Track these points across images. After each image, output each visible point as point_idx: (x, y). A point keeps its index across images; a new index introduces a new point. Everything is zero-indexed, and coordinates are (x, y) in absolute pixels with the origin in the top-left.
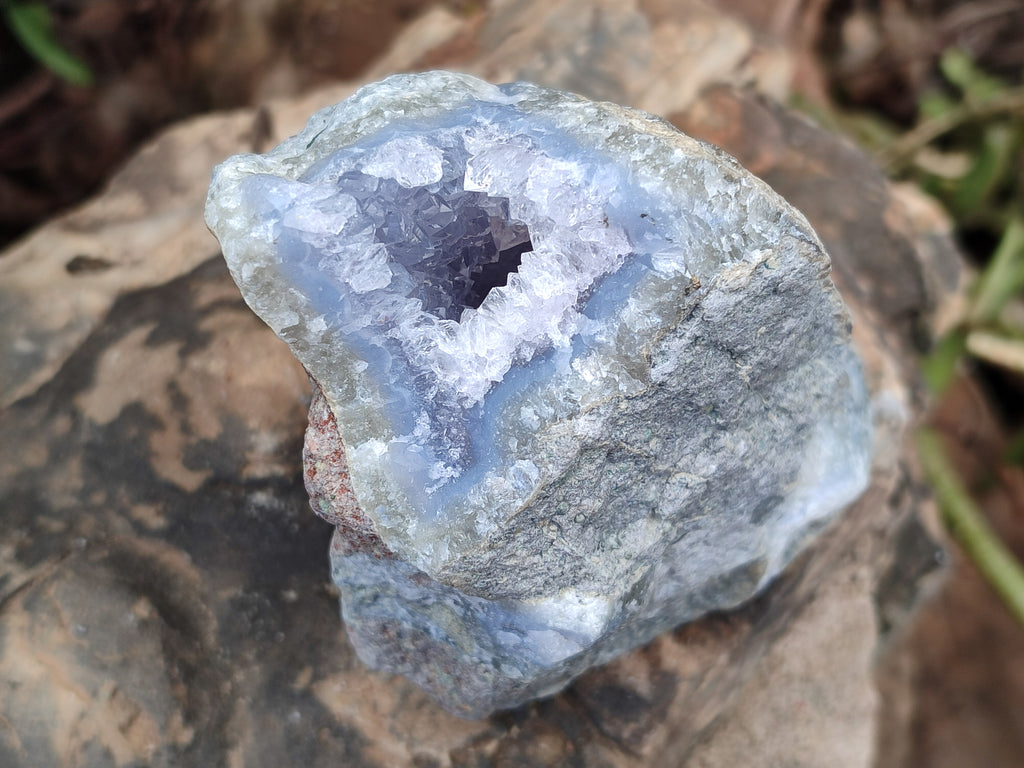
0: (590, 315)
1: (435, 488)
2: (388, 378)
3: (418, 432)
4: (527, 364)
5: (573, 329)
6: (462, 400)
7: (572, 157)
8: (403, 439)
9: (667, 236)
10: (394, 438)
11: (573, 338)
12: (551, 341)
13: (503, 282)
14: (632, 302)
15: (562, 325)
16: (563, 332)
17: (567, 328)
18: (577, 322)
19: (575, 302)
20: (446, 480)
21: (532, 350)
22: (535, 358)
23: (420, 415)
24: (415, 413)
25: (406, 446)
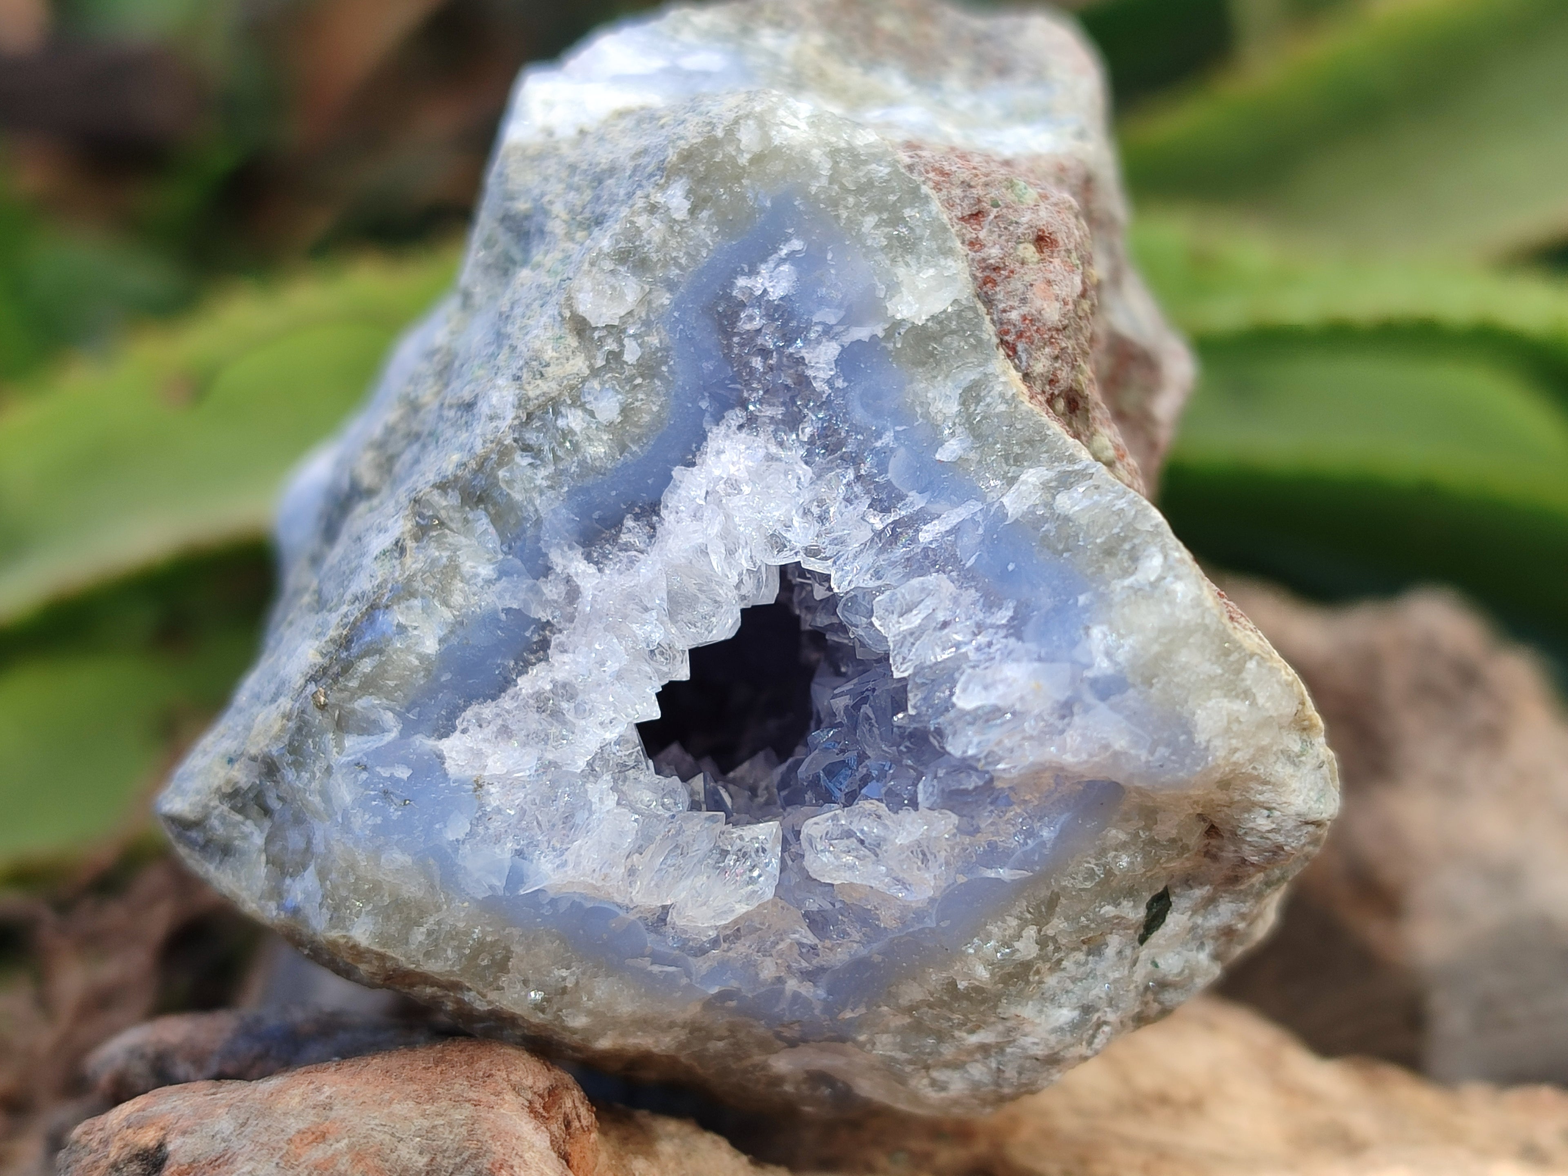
0: (519, 617)
1: (784, 251)
2: (896, 438)
3: (830, 350)
4: (629, 510)
5: (552, 590)
6: (751, 423)
7: (563, 907)
8: (862, 333)
9: (364, 776)
10: (881, 334)
11: (547, 570)
12: (588, 558)
13: (698, 656)
14: (431, 646)
15: (573, 593)
16: (568, 580)
17: (563, 588)
18: (546, 604)
19: (555, 640)
20: (763, 269)
21: (624, 538)
22: (617, 524)
23: (830, 382)
24: (840, 384)
25: (850, 319)
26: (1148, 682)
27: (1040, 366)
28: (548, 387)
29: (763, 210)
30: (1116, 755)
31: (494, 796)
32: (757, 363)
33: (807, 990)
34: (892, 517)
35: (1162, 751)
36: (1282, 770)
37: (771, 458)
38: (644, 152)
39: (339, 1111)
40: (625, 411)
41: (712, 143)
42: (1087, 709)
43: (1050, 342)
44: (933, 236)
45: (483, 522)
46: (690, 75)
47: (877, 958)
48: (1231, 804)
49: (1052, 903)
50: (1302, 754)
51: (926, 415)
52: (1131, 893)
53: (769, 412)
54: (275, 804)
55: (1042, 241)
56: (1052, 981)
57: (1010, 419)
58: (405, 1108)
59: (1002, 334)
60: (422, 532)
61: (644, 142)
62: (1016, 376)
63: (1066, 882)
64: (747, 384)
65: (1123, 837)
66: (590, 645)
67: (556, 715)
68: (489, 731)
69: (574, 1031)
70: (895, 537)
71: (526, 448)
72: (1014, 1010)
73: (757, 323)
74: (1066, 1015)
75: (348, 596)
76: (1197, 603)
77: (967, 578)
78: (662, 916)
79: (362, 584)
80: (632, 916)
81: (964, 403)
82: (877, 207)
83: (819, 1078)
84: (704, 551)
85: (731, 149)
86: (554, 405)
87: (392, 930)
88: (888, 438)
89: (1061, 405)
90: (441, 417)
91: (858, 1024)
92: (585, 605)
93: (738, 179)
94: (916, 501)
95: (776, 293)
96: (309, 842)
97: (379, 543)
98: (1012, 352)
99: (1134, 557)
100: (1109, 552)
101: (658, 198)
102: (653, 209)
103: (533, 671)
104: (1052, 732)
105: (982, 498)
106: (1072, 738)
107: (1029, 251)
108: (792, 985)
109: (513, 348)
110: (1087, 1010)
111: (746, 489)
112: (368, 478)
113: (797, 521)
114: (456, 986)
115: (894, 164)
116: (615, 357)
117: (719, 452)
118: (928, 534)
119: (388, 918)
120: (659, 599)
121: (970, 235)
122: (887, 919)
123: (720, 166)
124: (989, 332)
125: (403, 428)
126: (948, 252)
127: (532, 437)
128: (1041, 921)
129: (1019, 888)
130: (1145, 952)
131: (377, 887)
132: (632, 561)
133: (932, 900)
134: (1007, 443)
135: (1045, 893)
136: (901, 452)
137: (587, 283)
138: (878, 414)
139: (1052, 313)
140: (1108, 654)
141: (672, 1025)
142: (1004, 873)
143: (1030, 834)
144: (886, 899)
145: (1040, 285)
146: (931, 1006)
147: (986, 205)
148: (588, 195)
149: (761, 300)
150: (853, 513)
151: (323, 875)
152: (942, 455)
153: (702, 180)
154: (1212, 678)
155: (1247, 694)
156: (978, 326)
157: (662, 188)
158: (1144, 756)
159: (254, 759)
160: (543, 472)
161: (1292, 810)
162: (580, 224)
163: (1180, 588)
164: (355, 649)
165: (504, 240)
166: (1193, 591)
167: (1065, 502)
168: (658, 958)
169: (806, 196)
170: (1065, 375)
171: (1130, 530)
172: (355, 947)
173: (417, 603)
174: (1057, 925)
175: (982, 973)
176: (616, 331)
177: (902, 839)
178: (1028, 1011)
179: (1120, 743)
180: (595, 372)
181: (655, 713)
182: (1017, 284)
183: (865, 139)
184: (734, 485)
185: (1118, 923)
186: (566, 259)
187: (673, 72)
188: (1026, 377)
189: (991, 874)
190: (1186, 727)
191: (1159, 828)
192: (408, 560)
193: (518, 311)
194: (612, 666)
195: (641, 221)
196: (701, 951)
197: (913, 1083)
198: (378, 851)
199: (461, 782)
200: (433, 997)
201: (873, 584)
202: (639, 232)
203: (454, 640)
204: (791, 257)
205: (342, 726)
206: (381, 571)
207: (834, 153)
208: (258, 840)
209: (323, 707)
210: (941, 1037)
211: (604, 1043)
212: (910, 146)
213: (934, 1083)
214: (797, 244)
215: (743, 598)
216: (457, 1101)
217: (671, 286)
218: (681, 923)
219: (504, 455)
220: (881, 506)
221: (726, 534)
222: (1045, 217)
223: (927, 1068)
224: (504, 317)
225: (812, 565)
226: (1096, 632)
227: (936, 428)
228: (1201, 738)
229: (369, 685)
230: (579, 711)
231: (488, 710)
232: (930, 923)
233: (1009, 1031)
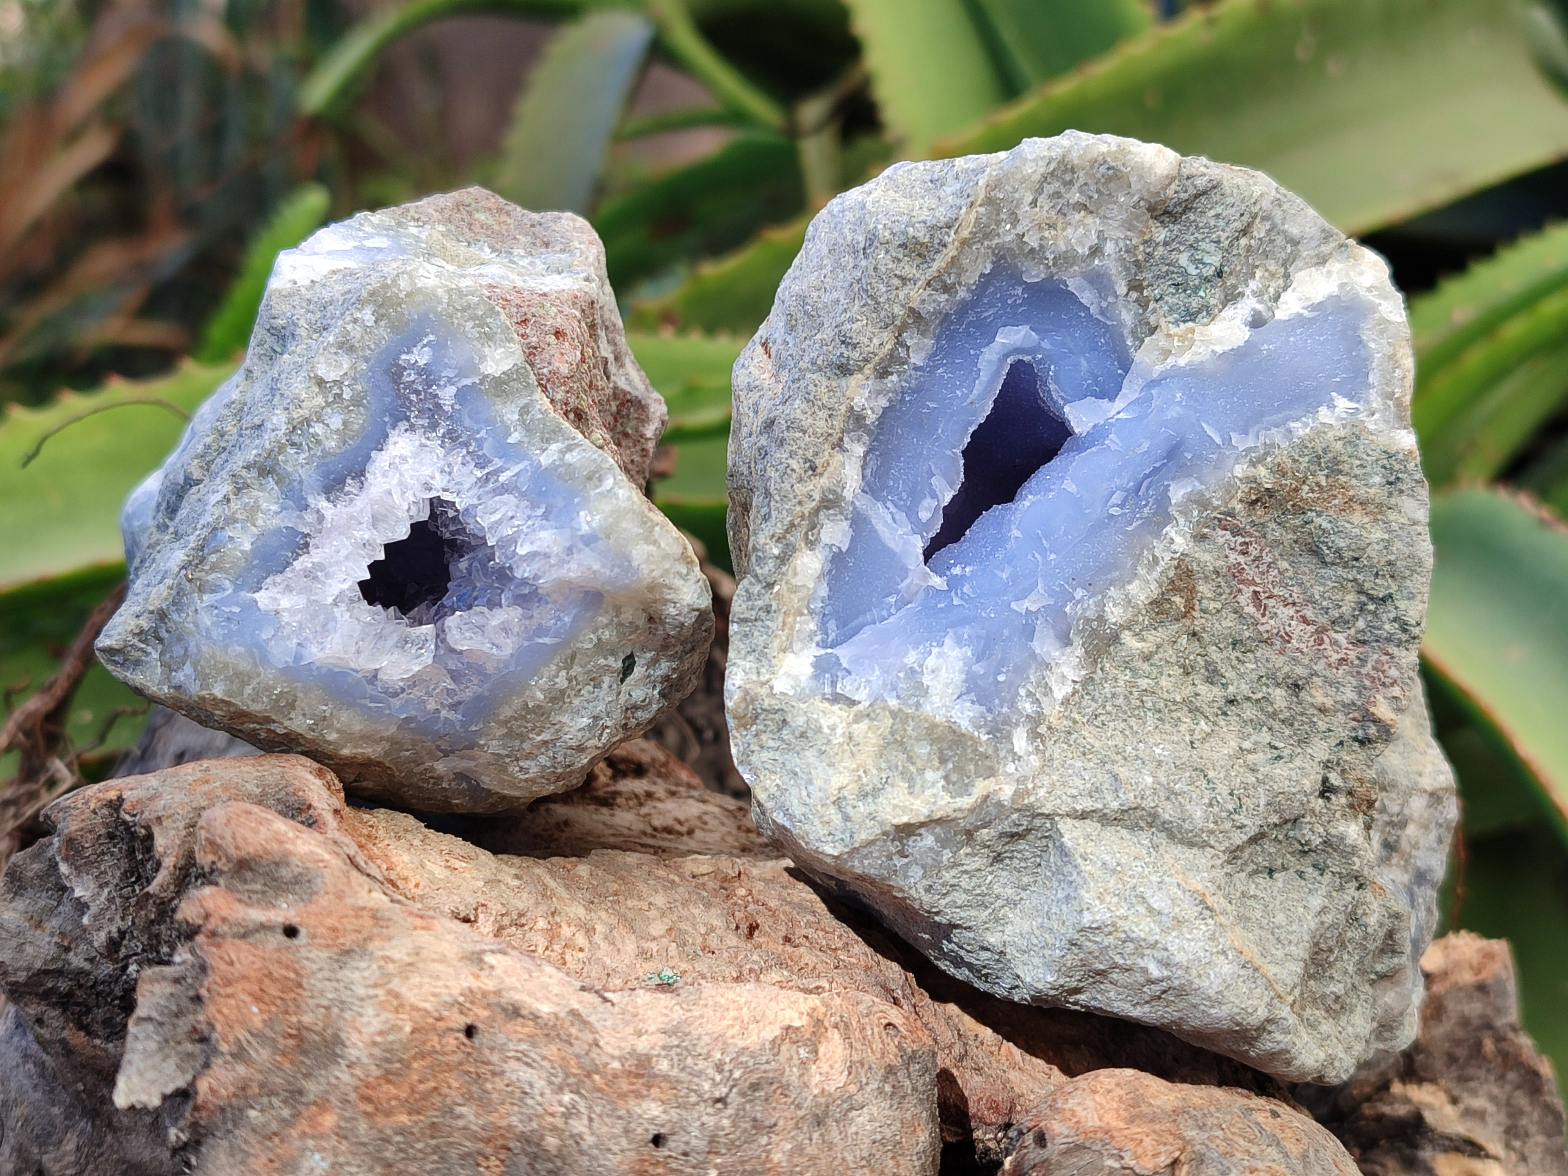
0: (293, 532)
1: (425, 341)
2: (487, 433)
3: (452, 390)
4: (349, 474)
5: (309, 517)
6: (412, 428)
7: (324, 671)
8: (468, 382)
9: (216, 612)
10: (477, 382)
11: (307, 507)
12: (328, 500)
13: (388, 547)
14: (247, 547)
15: (321, 518)
16: (318, 511)
17: (315, 516)
18: (307, 524)
19: (312, 542)
20: (415, 350)
21: (347, 489)
22: (343, 482)
23: (452, 406)
24: (457, 407)
25: (461, 375)
26: (608, 537)
27: (559, 397)
28: (305, 413)
29: (413, 320)
30: (594, 572)
31: (286, 617)
32: (413, 397)
33: (452, 716)
34: (486, 471)
35: (616, 570)
36: (678, 582)
37: (423, 445)
38: (349, 291)
39: (213, 771)
40: (345, 423)
41: (386, 287)
42: (580, 551)
43: (564, 384)
44: (502, 332)
45: (271, 482)
46: (370, 249)
47: (487, 694)
48: (655, 602)
49: (573, 657)
50: (688, 574)
51: (502, 421)
52: (613, 653)
53: (421, 422)
54: (164, 634)
55: (558, 334)
56: (576, 702)
57: (544, 421)
58: (249, 768)
59: (539, 380)
60: (238, 490)
61: (348, 287)
62: (547, 401)
63: (579, 645)
64: (409, 408)
65: (605, 621)
66: (331, 543)
67: (315, 578)
68: (280, 588)
69: (329, 743)
70: (487, 480)
71: (293, 444)
72: (558, 718)
73: (412, 378)
74: (585, 721)
75: (199, 526)
76: (629, 498)
77: (523, 495)
78: (374, 677)
79: (207, 519)
80: (359, 675)
81: (521, 415)
82: (473, 318)
83: (461, 776)
84: (389, 493)
85: (395, 290)
86: (308, 421)
87: (234, 688)
88: (483, 433)
89: (572, 416)
90: (241, 436)
91: (479, 733)
92: (327, 524)
93: (400, 305)
94: (498, 463)
95: (422, 362)
96: (186, 650)
97: (214, 498)
98: (544, 389)
99: (600, 480)
100: (589, 478)
101: (358, 315)
102: (355, 321)
103: (301, 559)
104: (562, 563)
105: (530, 459)
106: (573, 566)
107: (552, 339)
108: (444, 713)
109: (282, 395)
110: (596, 718)
111: (411, 461)
112: (196, 474)
113: (437, 475)
114: (268, 720)
115: (481, 296)
116: (339, 396)
117: (395, 443)
118: (503, 478)
119: (232, 682)
120: (366, 518)
121: (522, 331)
122: (490, 669)
123: (389, 298)
124: (533, 379)
125: (215, 446)
126: (511, 340)
127: (296, 439)
128: (568, 668)
129: (555, 648)
130: (624, 688)
131: (226, 665)
132: (352, 500)
133: (512, 655)
134: (543, 433)
135: (569, 652)
136: (490, 439)
137: (322, 360)
138: (477, 422)
139: (564, 370)
140: (588, 523)
141: (382, 739)
142: (547, 640)
143: (559, 619)
144: (489, 656)
145: (558, 355)
146: (516, 719)
147: (529, 316)
148: (318, 315)
149: (414, 366)
150: (465, 470)
151: (195, 665)
152: (510, 440)
153: (381, 306)
154: (638, 535)
155: (655, 542)
156: (528, 376)
157: (360, 310)
158: (608, 572)
159: (151, 612)
160: (303, 456)
161: (685, 603)
162: (315, 331)
163: (621, 492)
164: (206, 551)
165: (270, 341)
166: (627, 494)
167: (569, 458)
168: (373, 699)
169: (436, 313)
170: (572, 400)
171: (599, 469)
172: (215, 699)
173: (239, 525)
174: (576, 670)
175: (540, 696)
176: (338, 383)
177: (495, 622)
178: (565, 719)
179: (596, 567)
180: (328, 404)
181: (368, 576)
182: (545, 355)
183: (465, 283)
184: (404, 459)
185: (607, 669)
186: (309, 349)
187: (360, 248)
188: (552, 401)
189: (540, 641)
190: (628, 558)
191: (623, 616)
192: (232, 504)
193: (283, 376)
194: (343, 553)
195: (349, 327)
196: (395, 695)
197: (510, 769)
198: (226, 646)
199: (267, 613)
200: (254, 730)
201: (476, 502)
202: (349, 333)
203: (259, 543)
204: (428, 344)
205: (201, 590)
206: (217, 512)
207: (449, 291)
208: (155, 655)
209: (190, 581)
210: (522, 737)
211: (346, 752)
212: (490, 286)
213: (521, 769)
214: (432, 337)
215: (411, 517)
216: (274, 766)
217: (367, 360)
218: (385, 678)
219: (281, 448)
220: (480, 466)
221: (401, 483)
222: (559, 322)
223: (517, 760)
224: (275, 380)
225: (446, 497)
226: (582, 513)
227: (508, 428)
228: (635, 564)
229: (214, 568)
230: (328, 576)
231: (278, 578)
232: (512, 668)
233: (558, 731)
